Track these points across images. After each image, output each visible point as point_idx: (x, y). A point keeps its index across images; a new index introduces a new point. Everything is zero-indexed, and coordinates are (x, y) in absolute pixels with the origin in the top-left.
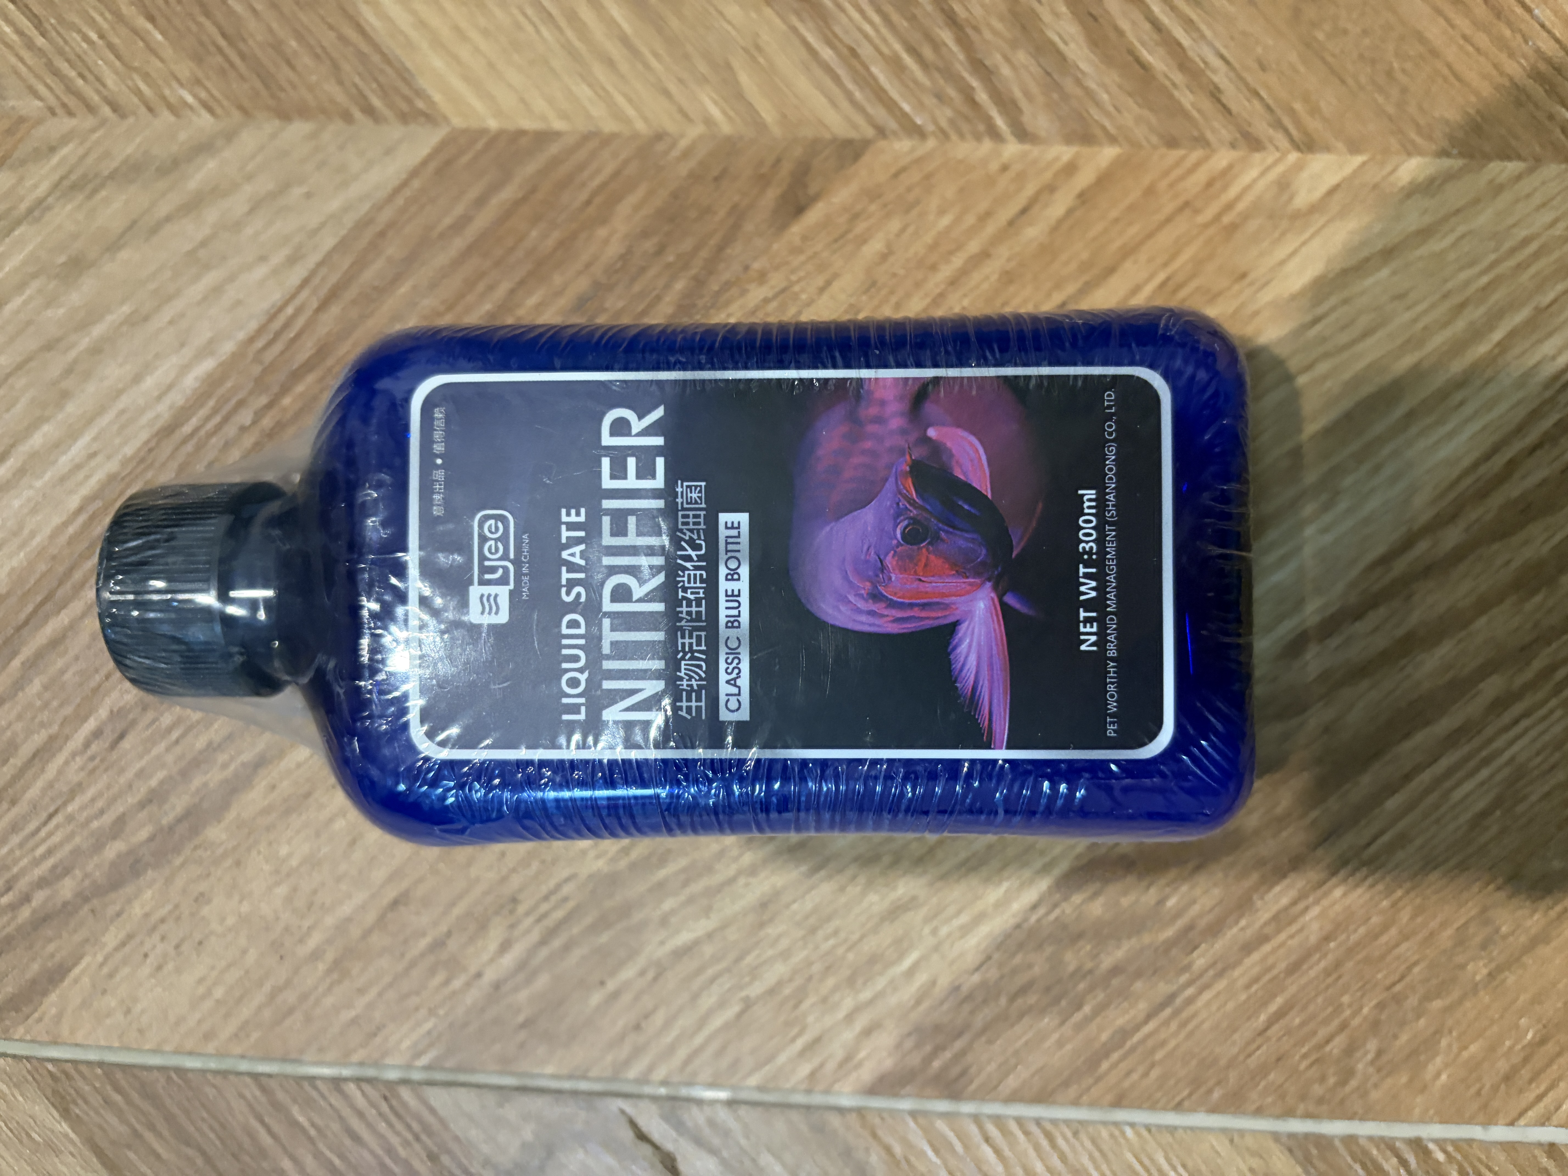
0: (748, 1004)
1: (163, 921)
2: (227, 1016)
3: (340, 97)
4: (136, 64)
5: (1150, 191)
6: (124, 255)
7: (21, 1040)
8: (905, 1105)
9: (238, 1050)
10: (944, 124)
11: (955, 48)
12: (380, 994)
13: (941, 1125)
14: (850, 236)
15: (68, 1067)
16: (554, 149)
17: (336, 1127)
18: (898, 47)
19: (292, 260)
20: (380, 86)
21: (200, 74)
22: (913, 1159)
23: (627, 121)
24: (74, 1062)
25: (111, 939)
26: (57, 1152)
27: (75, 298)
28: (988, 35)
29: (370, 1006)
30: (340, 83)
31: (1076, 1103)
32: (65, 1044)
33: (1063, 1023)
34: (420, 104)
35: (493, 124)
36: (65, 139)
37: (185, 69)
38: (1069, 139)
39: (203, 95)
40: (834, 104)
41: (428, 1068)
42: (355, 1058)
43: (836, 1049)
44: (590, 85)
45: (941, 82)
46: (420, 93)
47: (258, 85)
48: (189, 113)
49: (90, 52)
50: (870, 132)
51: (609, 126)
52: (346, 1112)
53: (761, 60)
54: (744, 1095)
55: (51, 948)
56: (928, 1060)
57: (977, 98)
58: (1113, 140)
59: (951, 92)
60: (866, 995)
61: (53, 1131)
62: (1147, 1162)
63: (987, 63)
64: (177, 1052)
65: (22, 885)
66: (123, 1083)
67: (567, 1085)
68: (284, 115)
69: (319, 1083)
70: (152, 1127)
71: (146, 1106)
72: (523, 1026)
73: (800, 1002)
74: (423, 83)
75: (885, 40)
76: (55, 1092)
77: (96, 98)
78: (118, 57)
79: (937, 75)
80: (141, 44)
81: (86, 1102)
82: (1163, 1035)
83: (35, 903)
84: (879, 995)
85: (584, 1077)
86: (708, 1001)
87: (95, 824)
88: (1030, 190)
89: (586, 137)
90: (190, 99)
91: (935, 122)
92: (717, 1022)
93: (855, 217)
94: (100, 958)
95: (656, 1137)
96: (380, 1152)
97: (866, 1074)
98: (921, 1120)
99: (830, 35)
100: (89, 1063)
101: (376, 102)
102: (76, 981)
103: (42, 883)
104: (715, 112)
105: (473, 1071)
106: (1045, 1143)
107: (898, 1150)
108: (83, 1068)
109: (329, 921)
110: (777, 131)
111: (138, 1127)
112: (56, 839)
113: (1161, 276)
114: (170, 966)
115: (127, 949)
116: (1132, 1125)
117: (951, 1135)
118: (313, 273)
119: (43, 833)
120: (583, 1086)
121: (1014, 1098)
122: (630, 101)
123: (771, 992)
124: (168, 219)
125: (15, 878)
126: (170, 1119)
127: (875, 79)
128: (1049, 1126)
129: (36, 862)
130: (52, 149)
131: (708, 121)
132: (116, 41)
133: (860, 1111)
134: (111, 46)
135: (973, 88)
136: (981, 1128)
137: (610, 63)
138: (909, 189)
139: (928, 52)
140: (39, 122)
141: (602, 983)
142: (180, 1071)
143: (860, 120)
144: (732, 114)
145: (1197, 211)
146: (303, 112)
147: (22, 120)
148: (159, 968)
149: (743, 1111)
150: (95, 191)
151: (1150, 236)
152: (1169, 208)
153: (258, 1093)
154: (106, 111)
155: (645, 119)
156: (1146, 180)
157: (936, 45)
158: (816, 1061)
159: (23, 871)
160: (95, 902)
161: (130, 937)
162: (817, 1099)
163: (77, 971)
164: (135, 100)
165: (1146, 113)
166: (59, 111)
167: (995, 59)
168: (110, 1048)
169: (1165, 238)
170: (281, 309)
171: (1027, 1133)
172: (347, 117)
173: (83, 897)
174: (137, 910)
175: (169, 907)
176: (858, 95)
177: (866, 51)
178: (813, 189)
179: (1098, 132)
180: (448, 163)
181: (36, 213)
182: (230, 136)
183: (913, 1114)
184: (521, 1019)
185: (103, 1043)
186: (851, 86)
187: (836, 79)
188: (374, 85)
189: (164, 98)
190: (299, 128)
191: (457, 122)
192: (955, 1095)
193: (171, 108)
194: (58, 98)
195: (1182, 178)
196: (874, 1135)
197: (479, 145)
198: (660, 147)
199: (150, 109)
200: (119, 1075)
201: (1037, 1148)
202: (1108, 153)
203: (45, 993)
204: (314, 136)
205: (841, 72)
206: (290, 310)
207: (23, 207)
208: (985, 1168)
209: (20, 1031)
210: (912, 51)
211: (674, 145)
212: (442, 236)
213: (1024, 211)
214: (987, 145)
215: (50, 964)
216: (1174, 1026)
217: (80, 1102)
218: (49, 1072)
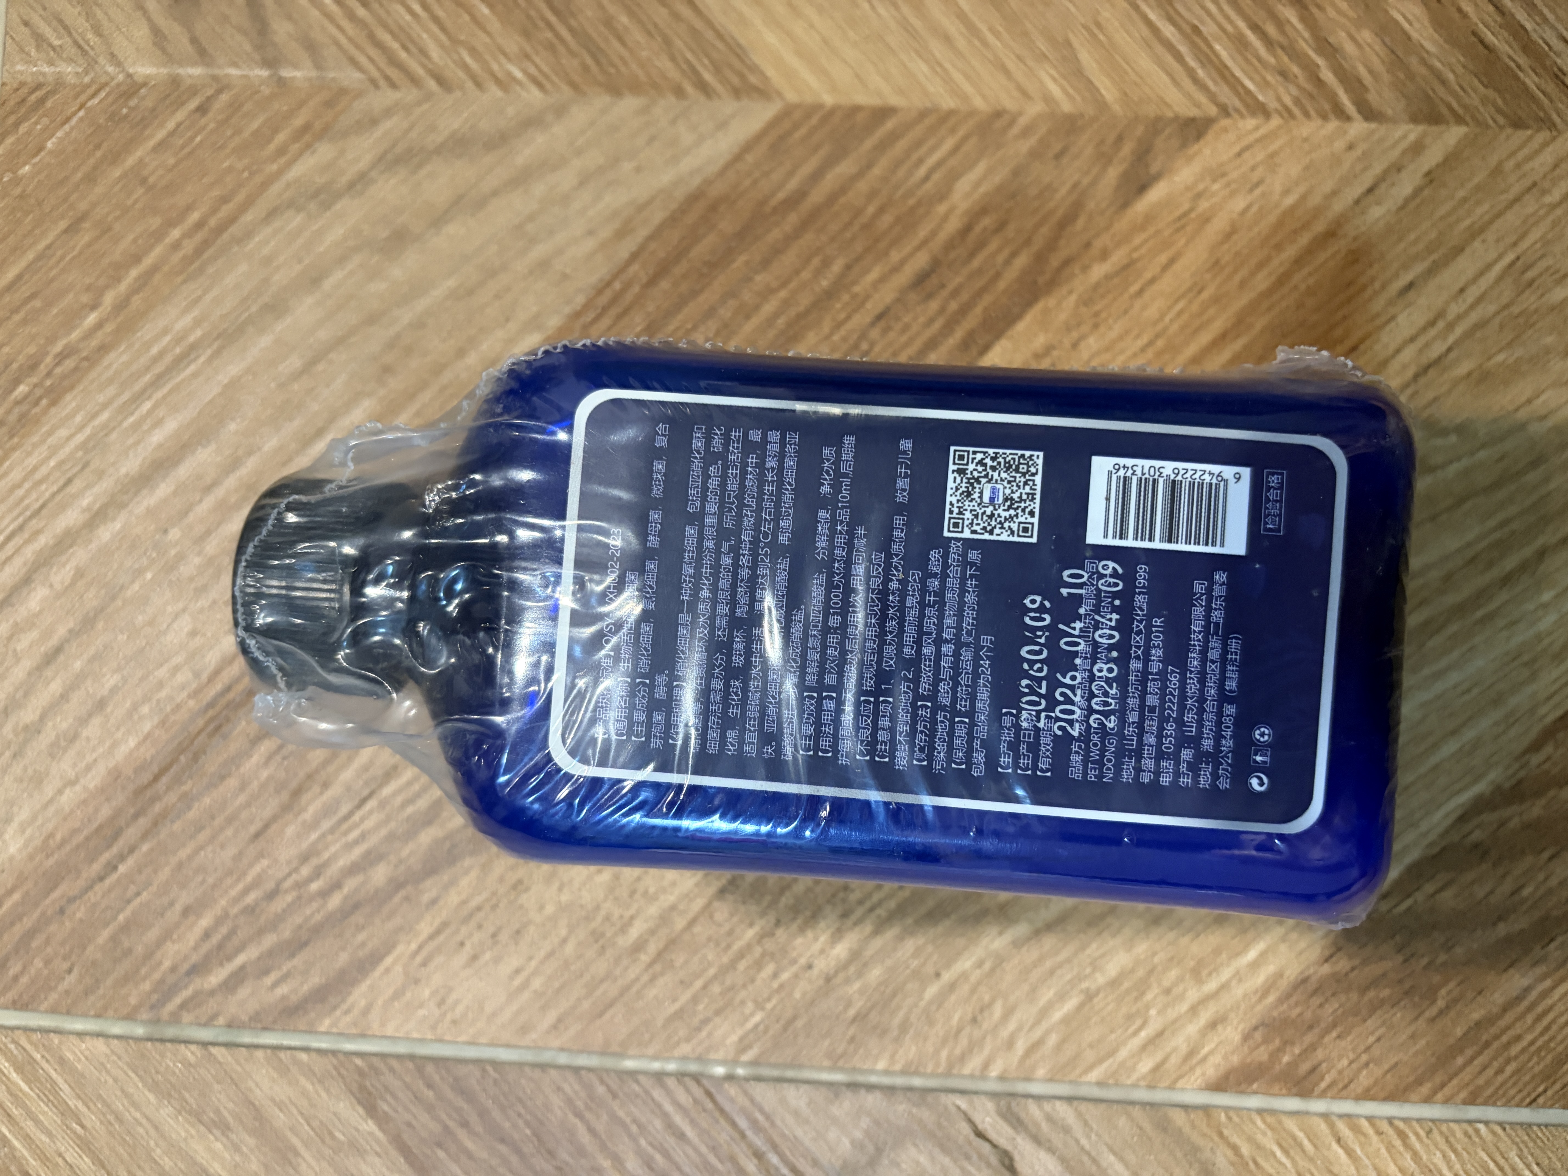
0: (1090, 996)
1: (479, 908)
2: (544, 1008)
3: (673, 73)
4: (463, 38)
5: (1497, 171)
6: (451, 229)
7: (327, 1033)
8: (1254, 1102)
9: (557, 1043)
10: (1288, 100)
11: (1300, 26)
12: (705, 987)
13: (1291, 1124)
14: (1193, 215)
15: (376, 1061)
16: (890, 125)
17: (658, 1124)
18: (1242, 25)
19: (621, 234)
20: (713, 62)
21: (528, 49)
22: (1260, 1160)
23: (965, 98)
24: (383, 1056)
25: (425, 928)
26: (361, 1153)
27: (397, 272)
28: (1331, 13)
29: (695, 1000)
30: (673, 59)
31: (1428, 1100)
32: (374, 1036)
33: (1417, 1018)
34: (753, 79)
35: (828, 100)
36: (388, 112)
37: (512, 43)
38: (1415, 119)
39: (532, 70)
40: (1175, 82)
41: (754, 1063)
42: (677, 1052)
43: (1180, 1041)
44: (927, 62)
45: (1286, 59)
46: (755, 69)
47: (589, 61)
48: (518, 88)
49: (415, 25)
50: (1213, 111)
51: (948, 102)
52: (668, 1107)
53: (1101, 37)
54: (1084, 1091)
55: (361, 937)
56: (1275, 1055)
57: (1321, 76)
58: (1460, 120)
59: (1295, 69)
60: (1211, 986)
61: (357, 1130)
62: (1502, 1162)
63: (1331, 40)
64: (492, 1044)
65: (334, 870)
66: (436, 1078)
67: (899, 1081)
68: (615, 90)
69: (641, 1078)
70: (465, 1124)
71: (460, 1102)
72: (854, 1020)
73: (1143, 994)
74: (757, 59)
75: (1227, 18)
76: (362, 1088)
77: (421, 72)
78: (443, 29)
79: (1280, 52)
80: (466, 17)
81: (395, 1097)
82: (1517, 1030)
83: (346, 890)
84: (1224, 987)
85: (916, 1073)
86: (1047, 994)
87: (410, 810)
88: (1378, 169)
89: (923, 114)
90: (518, 74)
91: (1279, 99)
92: (1057, 1015)
93: (1199, 196)
94: (414, 946)
95: (992, 1135)
96: (704, 1149)
97: (1211, 1069)
98: (1270, 1119)
99: (1172, 12)
100: (399, 1057)
101: (708, 77)
102: (387, 971)
103: (354, 869)
104: (1055, 90)
105: (801, 1067)
106: (1398, 1143)
107: (1245, 1150)
108: (394, 1063)
109: (653, 910)
110: (1117, 108)
111: (451, 1124)
112: (369, 824)
113: (1510, 257)
114: (488, 956)
115: (441, 938)
116: (1486, 1123)
117: (1300, 1135)
118: (642, 248)
119: (356, 817)
120: (917, 1082)
121: (1366, 1096)
122: (967, 77)
123: (1114, 983)
124: (495, 193)
125: (325, 865)
126: (483, 1114)
127: (1217, 55)
128: (1401, 1125)
129: (349, 847)
130: (374, 122)
131: (1048, 99)
132: (441, 13)
133: (1206, 1109)
134: (436, 19)
135: (1318, 66)
136: (1332, 1126)
137: (947, 39)
138: (1253, 169)
139: (1271, 30)
140: (360, 94)
141: (938, 975)
142: (496, 1064)
143: (1203, 99)
144: (1071, 91)
145: (1544, 192)
146: (636, 88)
147: (342, 92)
148: (474, 958)
149: (1083, 1107)
150: (420, 166)
151: (1499, 215)
152: (1516, 189)
153: (577, 1087)
154: (432, 84)
155: (984, 97)
156: (1493, 160)
157: (1281, 24)
158: (1159, 1056)
159: (334, 857)
160: (409, 888)
161: (445, 925)
162: (1159, 1096)
163: (389, 960)
164: (461, 74)
165: (1491, 93)
166: (382, 83)
167: (1340, 38)
168: (422, 1041)
169: (1512, 218)
170: (609, 284)
171: (1379, 1133)
172: (679, 92)
173: (396, 885)
174: (453, 898)
175: (484, 895)
176: (1201, 73)
177: (1208, 28)
178: (1154, 169)
179: (1444, 111)
180: (782, 138)
181: (359, 187)
182: (560, 111)
183: (1260, 1112)
184: (852, 1012)
185: (415, 1035)
186: (1192, 63)
187: (1179, 57)
188: (706, 61)
189: (492, 74)
190: (630, 103)
191: (792, 97)
192: (1304, 1093)
193: (498, 82)
194: (379, 69)
195: (1529, 158)
196: (1221, 1135)
197: (814, 120)
198: (999, 124)
199: (478, 85)
200: (430, 1068)
201: (1390, 1147)
202: (1454, 134)
203: (355, 982)
204: (645, 110)
205: (1183, 49)
206: (617, 285)
207: (344, 180)
208: (1336, 1170)
209: (325, 1024)
210: (1255, 28)
211: (1012, 122)
212: (775, 210)
213: (1370, 190)
214: (1333, 124)
215: (360, 954)
216: (1529, 1019)
217: (388, 1097)
218: (357, 1066)
